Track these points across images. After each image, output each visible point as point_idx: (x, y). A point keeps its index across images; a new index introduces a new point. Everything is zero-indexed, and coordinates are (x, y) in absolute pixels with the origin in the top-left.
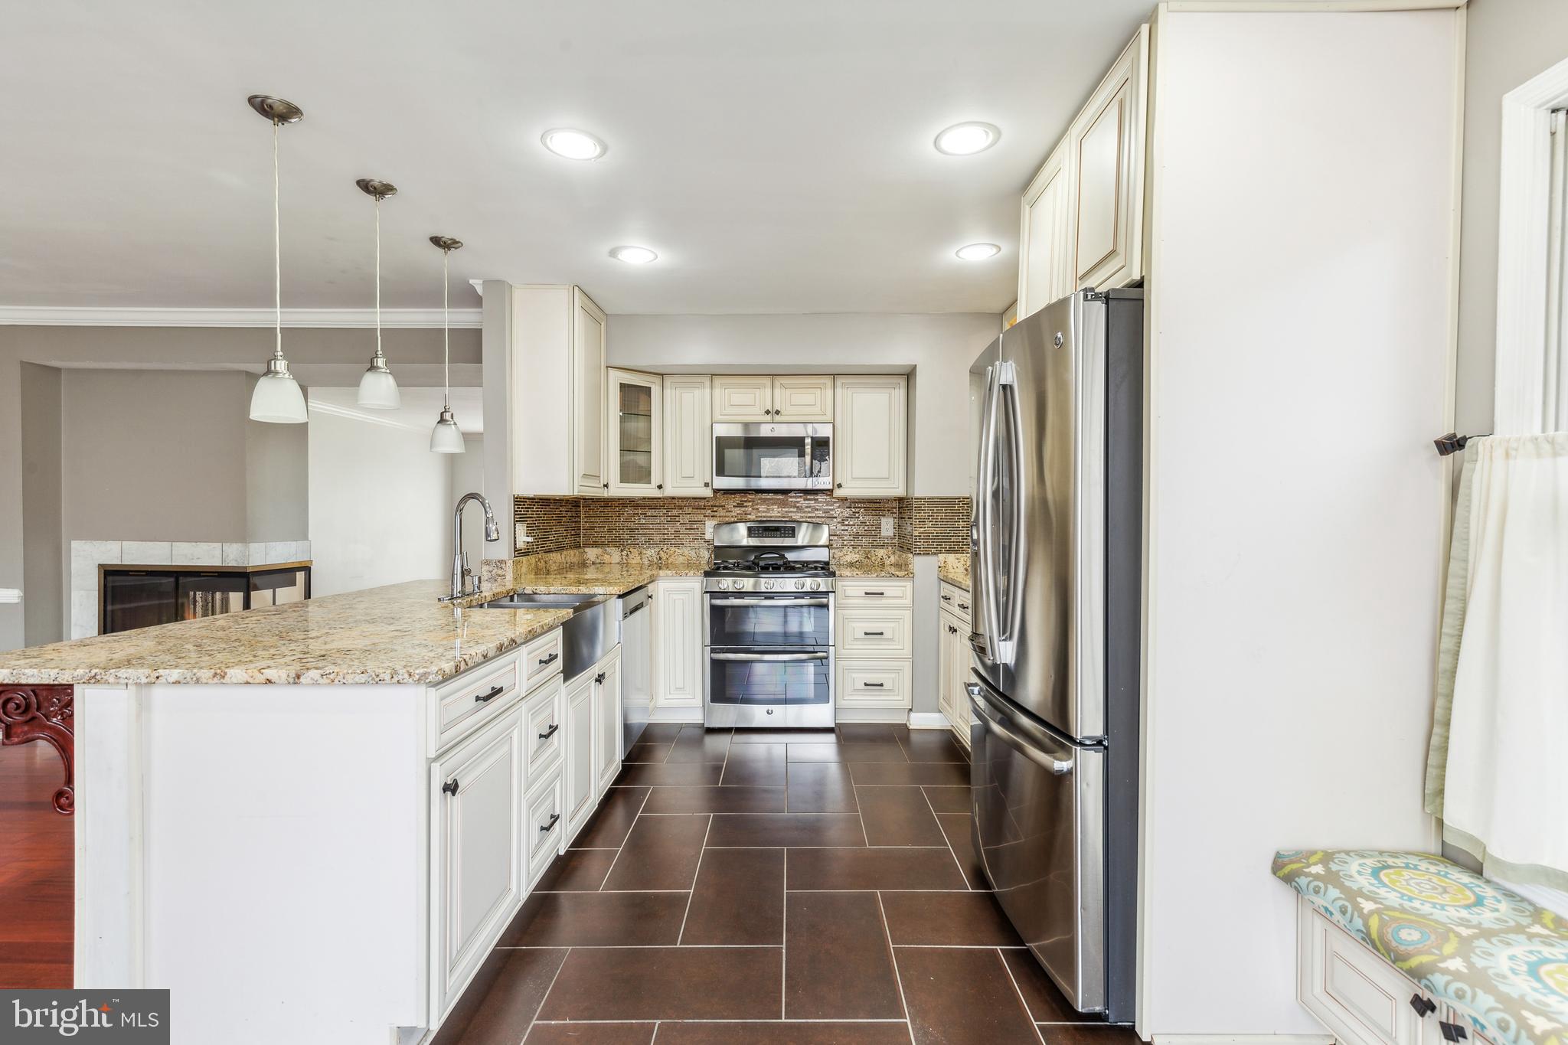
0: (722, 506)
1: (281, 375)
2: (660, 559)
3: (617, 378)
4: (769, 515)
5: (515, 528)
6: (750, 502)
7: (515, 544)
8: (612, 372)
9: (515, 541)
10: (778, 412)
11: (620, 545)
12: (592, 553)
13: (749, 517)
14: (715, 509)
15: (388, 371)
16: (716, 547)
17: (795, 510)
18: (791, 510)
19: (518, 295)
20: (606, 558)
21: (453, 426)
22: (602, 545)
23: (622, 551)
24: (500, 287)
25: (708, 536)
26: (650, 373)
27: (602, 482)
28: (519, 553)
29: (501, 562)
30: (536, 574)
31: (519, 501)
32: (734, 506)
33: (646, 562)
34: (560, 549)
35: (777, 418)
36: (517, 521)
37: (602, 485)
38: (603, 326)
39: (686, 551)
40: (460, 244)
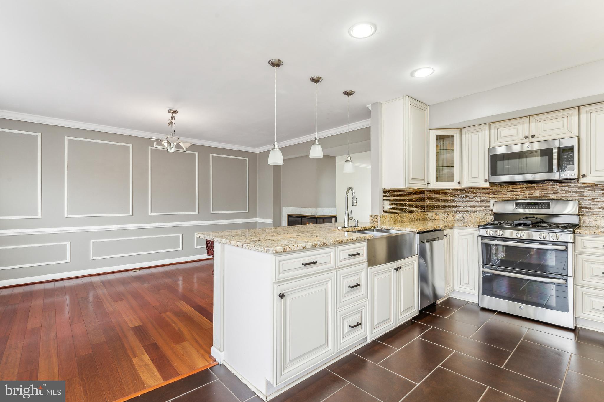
0: (500, 192)
1: (276, 149)
2: (464, 218)
3: (434, 134)
4: (532, 196)
5: (383, 202)
6: (519, 189)
7: (383, 209)
8: (432, 131)
9: (383, 208)
10: (533, 136)
11: (444, 211)
12: (430, 215)
13: (518, 197)
14: (496, 193)
15: (319, 144)
16: (494, 213)
17: (552, 192)
18: (549, 192)
19: (384, 106)
20: (437, 217)
21: (351, 163)
22: (435, 211)
23: (444, 214)
24: (377, 105)
25: (491, 208)
26: (454, 128)
27: (426, 182)
28: (385, 212)
29: (376, 216)
30: (395, 222)
31: (385, 191)
32: (508, 192)
33: (456, 219)
34: (411, 212)
35: (533, 140)
36: (384, 199)
37: (426, 183)
38: (426, 111)
39: (478, 215)
40: (353, 92)
